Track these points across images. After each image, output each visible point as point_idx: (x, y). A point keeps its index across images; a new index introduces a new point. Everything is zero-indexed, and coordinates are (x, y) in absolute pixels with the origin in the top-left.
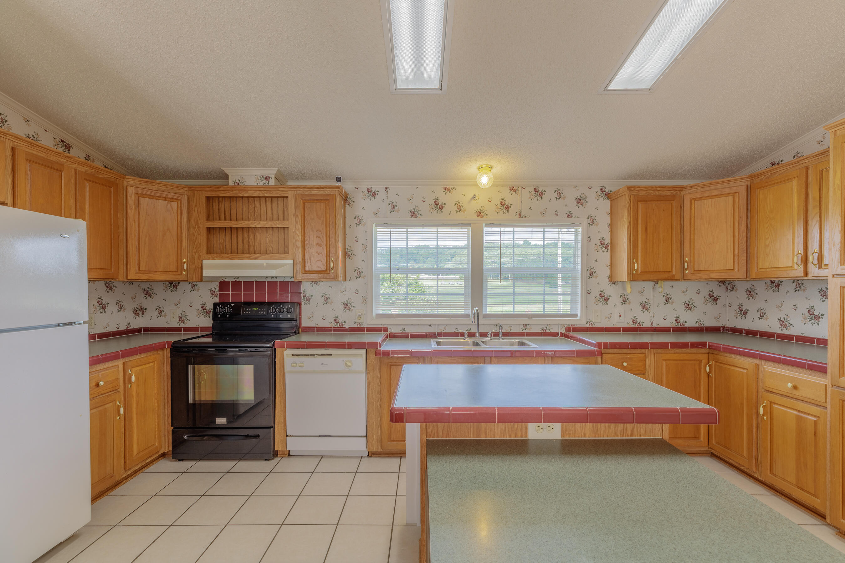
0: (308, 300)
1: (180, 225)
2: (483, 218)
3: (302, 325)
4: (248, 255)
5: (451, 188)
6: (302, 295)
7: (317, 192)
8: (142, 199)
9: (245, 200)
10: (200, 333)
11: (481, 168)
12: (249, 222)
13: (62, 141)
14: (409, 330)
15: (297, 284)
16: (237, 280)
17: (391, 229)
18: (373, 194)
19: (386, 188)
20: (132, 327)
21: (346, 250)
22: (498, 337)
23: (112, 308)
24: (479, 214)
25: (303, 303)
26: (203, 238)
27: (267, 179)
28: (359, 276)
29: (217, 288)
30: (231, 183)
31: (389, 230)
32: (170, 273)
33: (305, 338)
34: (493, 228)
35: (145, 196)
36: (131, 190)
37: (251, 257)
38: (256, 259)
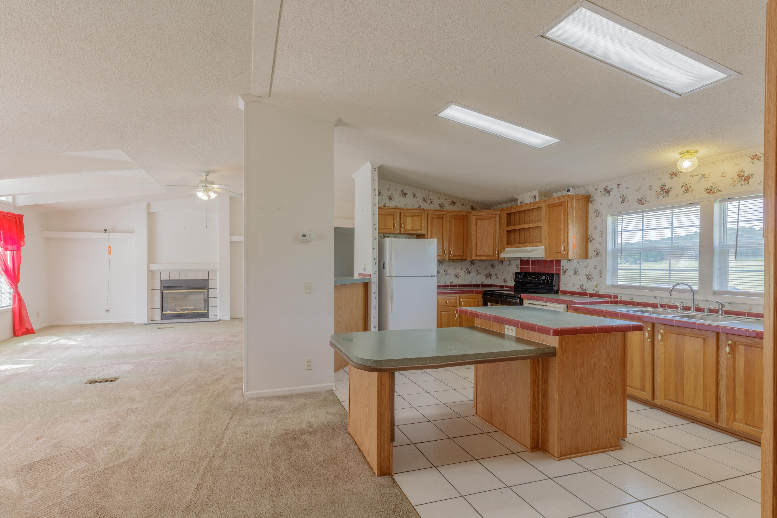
0: (565, 272)
1: (495, 231)
2: (715, 194)
3: (561, 289)
4: (523, 245)
5: (677, 172)
6: (561, 269)
7: (557, 201)
8: (478, 221)
9: (526, 212)
10: (505, 289)
11: (683, 153)
12: (524, 225)
13: (452, 201)
14: (636, 300)
15: (558, 262)
16: (529, 259)
17: (623, 216)
18: (607, 191)
19: (618, 185)
20: (484, 284)
21: (589, 236)
22: (718, 314)
23: (473, 273)
24: (709, 191)
25: (561, 274)
26: (505, 237)
27: (535, 197)
28: (597, 255)
29: (519, 264)
30: (519, 204)
31: (621, 218)
32: (490, 256)
33: (562, 297)
34: (733, 202)
35: (480, 219)
36: (474, 217)
37: (524, 246)
38: (526, 246)
